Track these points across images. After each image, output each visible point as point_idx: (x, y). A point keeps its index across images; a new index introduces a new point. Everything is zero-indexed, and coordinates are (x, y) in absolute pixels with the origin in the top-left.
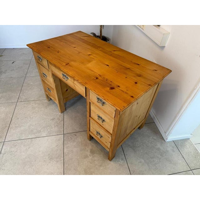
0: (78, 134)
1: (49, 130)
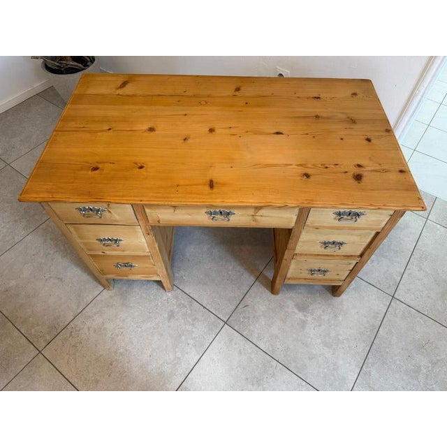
0: (248, 300)
1: (191, 342)
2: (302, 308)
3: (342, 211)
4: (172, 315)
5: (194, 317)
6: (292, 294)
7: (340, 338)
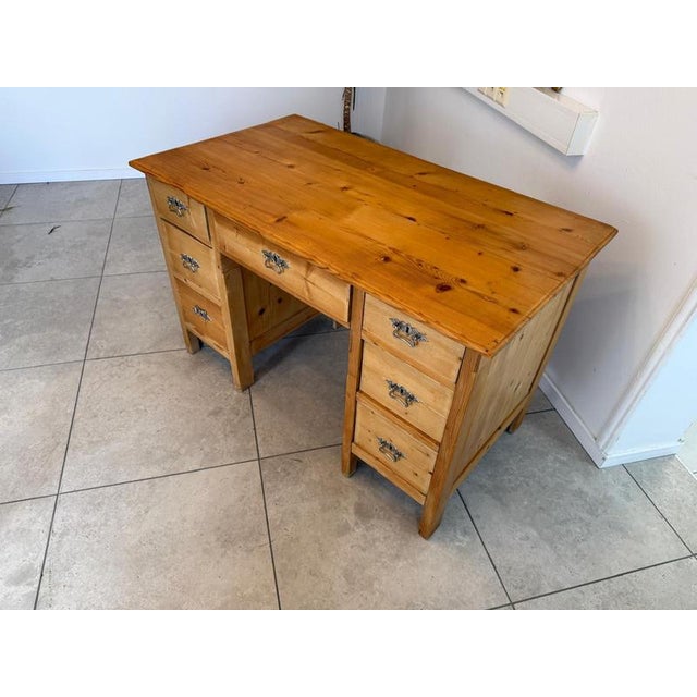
0: (307, 458)
1: (207, 449)
5: (234, 430)
6: (367, 490)
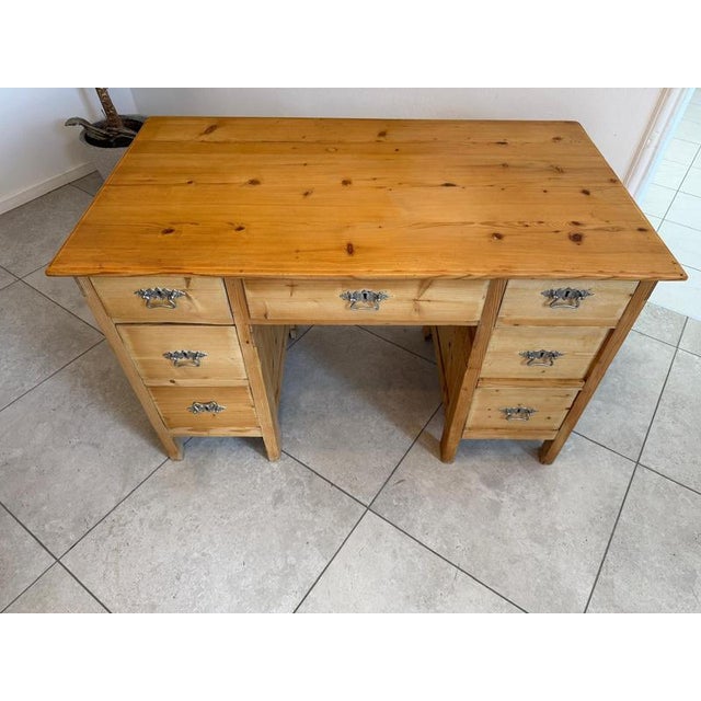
0: (403, 473)
1: (311, 538)
2: (493, 483)
3: (555, 288)
4: (279, 498)
5: (315, 500)
6: (475, 461)
7: (559, 528)
